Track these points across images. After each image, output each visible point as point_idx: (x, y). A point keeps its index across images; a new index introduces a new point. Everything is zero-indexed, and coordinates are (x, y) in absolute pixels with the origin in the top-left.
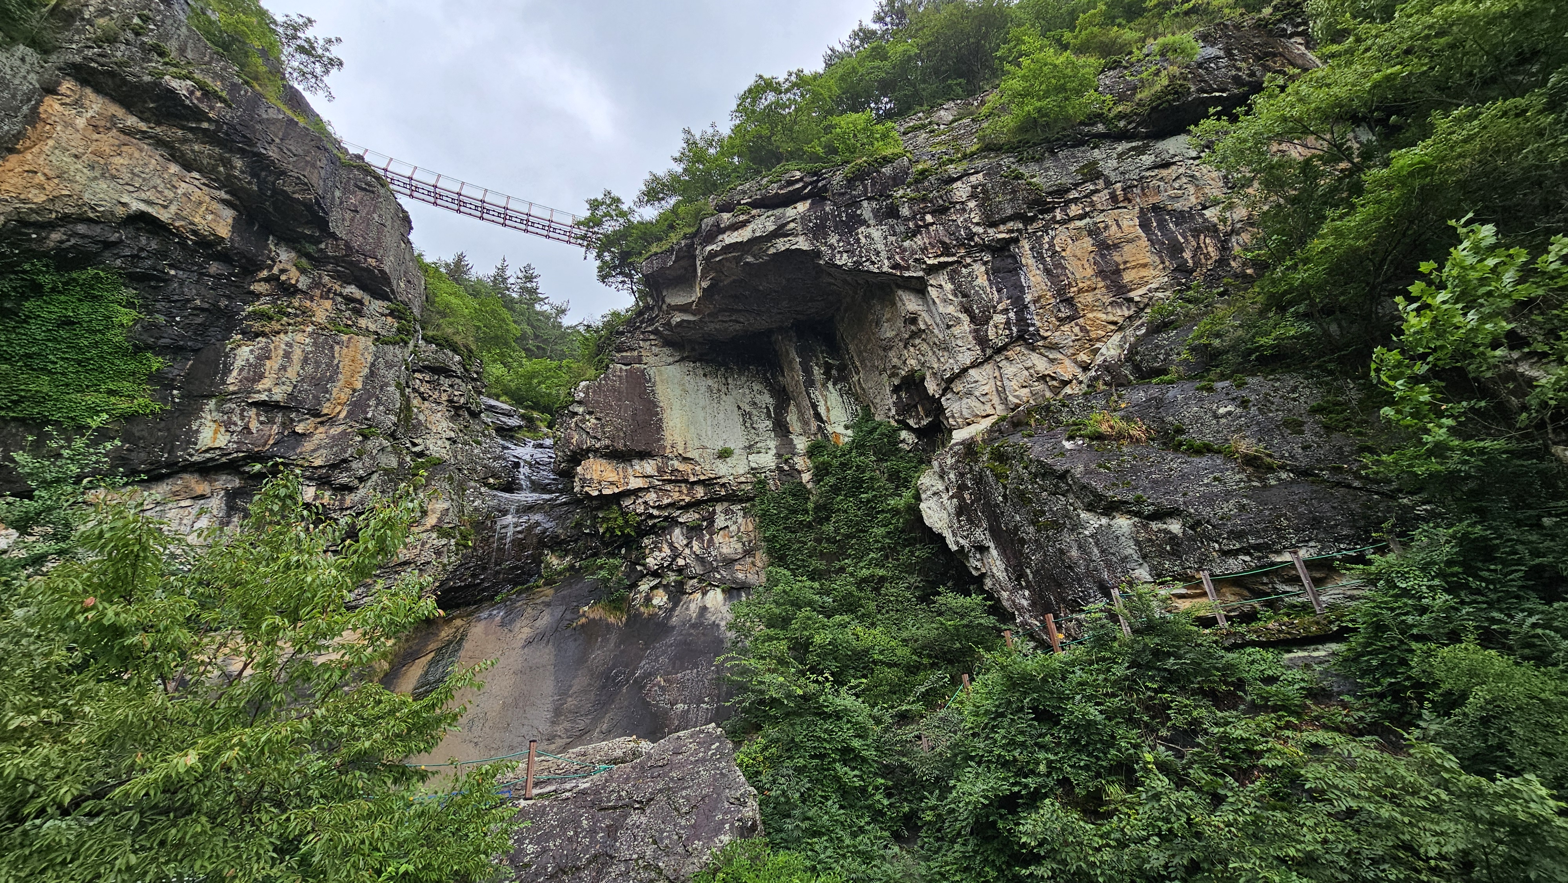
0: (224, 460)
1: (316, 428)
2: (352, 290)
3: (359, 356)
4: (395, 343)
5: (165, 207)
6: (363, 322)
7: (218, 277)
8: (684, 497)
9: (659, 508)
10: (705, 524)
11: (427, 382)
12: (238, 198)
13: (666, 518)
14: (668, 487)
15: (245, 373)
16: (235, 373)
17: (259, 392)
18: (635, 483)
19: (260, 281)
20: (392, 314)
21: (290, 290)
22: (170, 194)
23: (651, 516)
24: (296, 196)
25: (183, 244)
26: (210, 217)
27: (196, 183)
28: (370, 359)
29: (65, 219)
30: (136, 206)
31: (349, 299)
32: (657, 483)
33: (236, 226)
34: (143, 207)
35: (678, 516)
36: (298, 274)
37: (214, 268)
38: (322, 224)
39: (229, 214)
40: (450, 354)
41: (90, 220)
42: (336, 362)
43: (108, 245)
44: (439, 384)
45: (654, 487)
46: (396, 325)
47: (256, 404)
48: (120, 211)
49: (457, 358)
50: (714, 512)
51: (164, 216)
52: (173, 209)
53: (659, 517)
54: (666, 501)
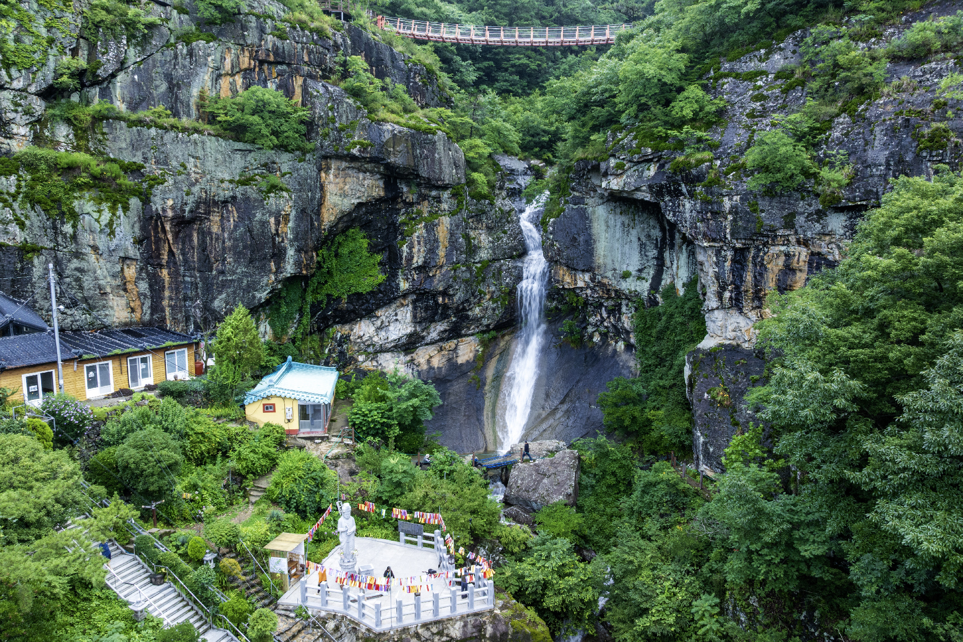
0: (410, 292)
1: (436, 272)
2: (434, 193)
3: (444, 228)
4: (458, 212)
5: (364, 196)
6: (442, 207)
7: (385, 209)
9: (593, 297)
10: (617, 309)
11: (475, 221)
13: (597, 302)
14: (597, 289)
15: (407, 258)
16: (404, 259)
17: (414, 264)
18: (580, 285)
19: (399, 203)
20: (453, 195)
21: (411, 204)
22: (363, 190)
23: (590, 300)
26: (377, 190)
27: (369, 177)
28: (449, 227)
29: (341, 219)
30: (356, 201)
31: (434, 197)
32: (591, 286)
33: (385, 187)
35: (603, 303)
36: (412, 195)
37: (383, 206)
38: (418, 176)
39: (382, 183)
40: (483, 202)
41: (346, 215)
42: (436, 236)
43: (353, 220)
44: (481, 220)
46: (456, 201)
47: (414, 269)
49: (487, 202)
50: (621, 304)
52: (366, 194)
53: (594, 301)
54: (596, 295)
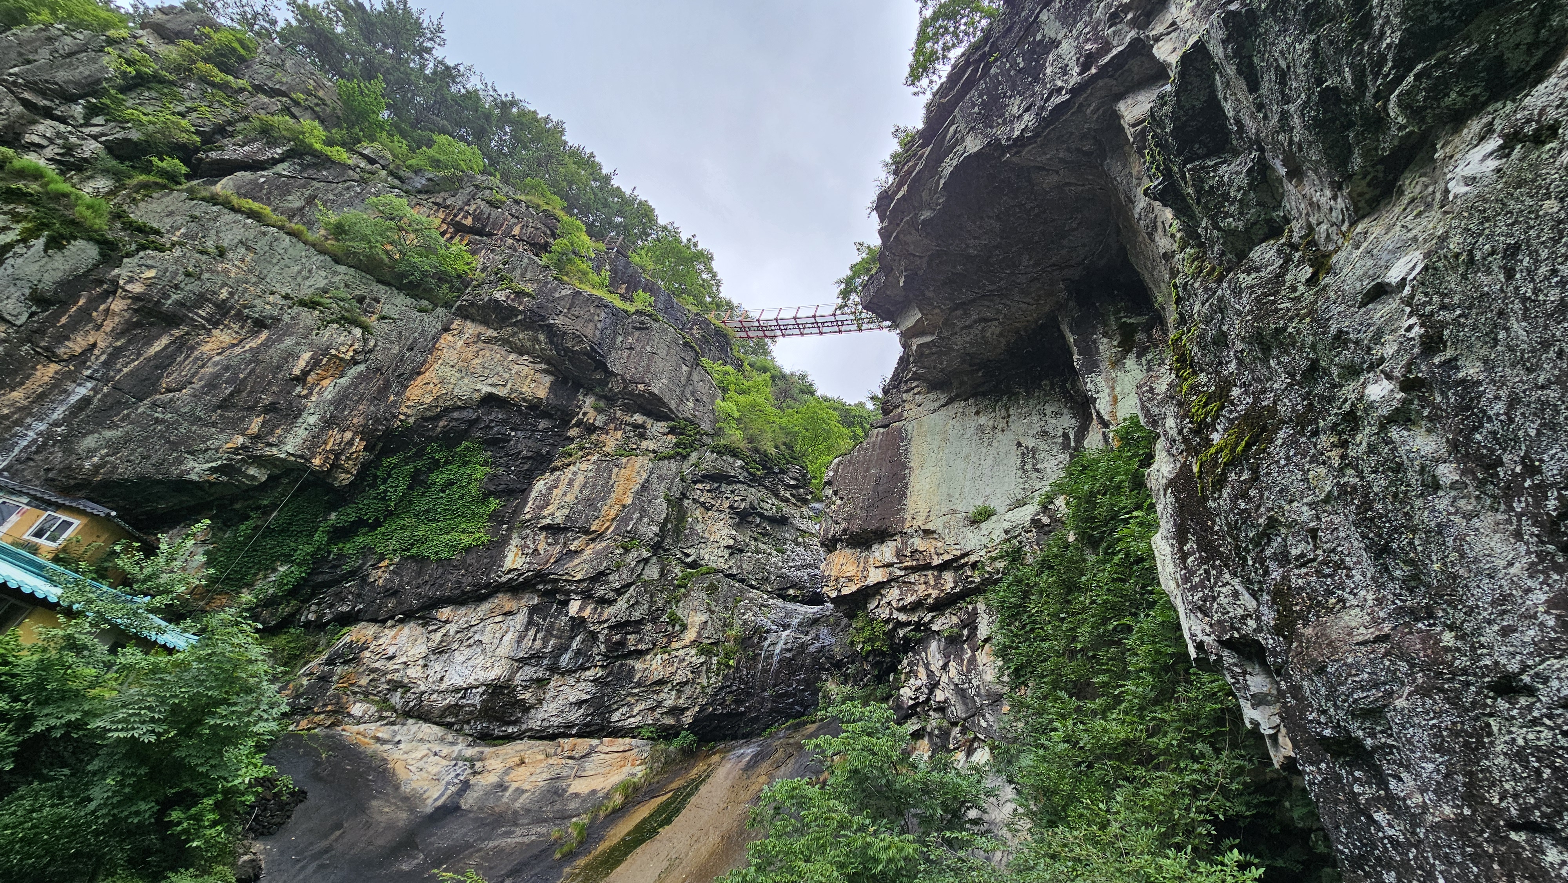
0: (521, 579)
1: (587, 545)
2: (638, 418)
3: (635, 475)
4: (670, 457)
5: (504, 386)
6: (645, 444)
7: (545, 431)
8: (930, 591)
9: (902, 609)
10: (965, 632)
11: (708, 491)
12: (553, 365)
13: (918, 625)
14: (912, 578)
15: (537, 503)
16: (530, 504)
17: (544, 517)
18: (876, 576)
19: (573, 427)
20: (672, 431)
21: (591, 429)
22: (506, 376)
23: (900, 624)
24: (576, 348)
25: (519, 411)
26: (533, 385)
27: (526, 363)
28: (645, 476)
29: (447, 410)
30: (486, 390)
31: (636, 426)
32: (900, 573)
33: (552, 388)
34: (490, 389)
35: (931, 621)
36: (595, 413)
37: (543, 424)
38: (602, 366)
39: (547, 380)
40: (731, 460)
41: (460, 408)
42: (611, 482)
43: (472, 423)
44: (720, 492)
45: (896, 579)
46: (674, 440)
47: (542, 529)
48: (476, 396)
49: (739, 463)
50: (975, 614)
51: (502, 392)
52: (509, 386)
53: (909, 623)
54: (910, 599)
